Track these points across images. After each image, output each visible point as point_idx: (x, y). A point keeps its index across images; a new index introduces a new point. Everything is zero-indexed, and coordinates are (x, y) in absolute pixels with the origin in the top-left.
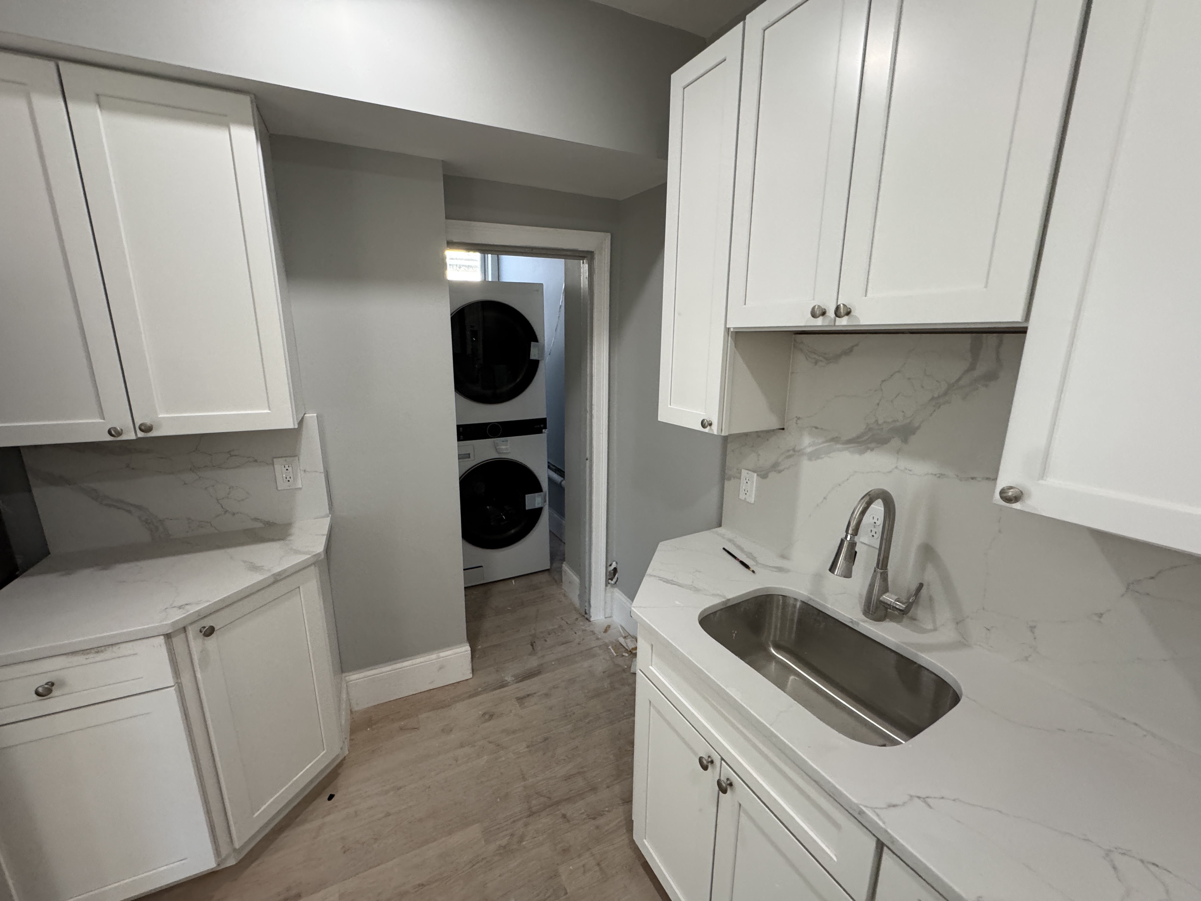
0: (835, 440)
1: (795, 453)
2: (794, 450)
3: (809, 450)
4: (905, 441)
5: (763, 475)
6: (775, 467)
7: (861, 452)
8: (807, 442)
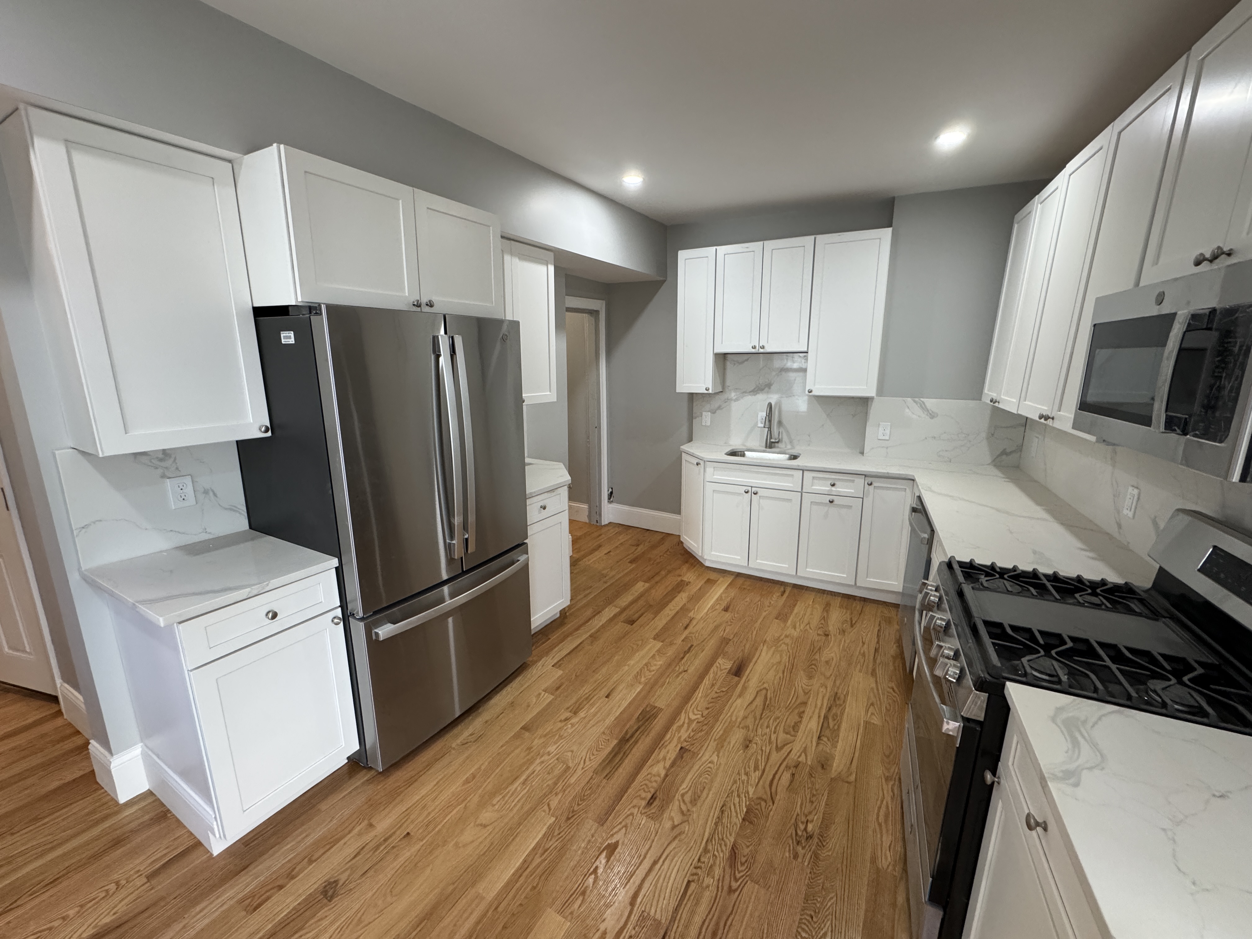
0: (745, 392)
1: (728, 400)
2: (728, 399)
3: (734, 398)
4: (770, 388)
5: (713, 412)
6: (719, 408)
7: (755, 395)
8: (733, 395)
